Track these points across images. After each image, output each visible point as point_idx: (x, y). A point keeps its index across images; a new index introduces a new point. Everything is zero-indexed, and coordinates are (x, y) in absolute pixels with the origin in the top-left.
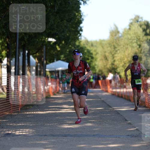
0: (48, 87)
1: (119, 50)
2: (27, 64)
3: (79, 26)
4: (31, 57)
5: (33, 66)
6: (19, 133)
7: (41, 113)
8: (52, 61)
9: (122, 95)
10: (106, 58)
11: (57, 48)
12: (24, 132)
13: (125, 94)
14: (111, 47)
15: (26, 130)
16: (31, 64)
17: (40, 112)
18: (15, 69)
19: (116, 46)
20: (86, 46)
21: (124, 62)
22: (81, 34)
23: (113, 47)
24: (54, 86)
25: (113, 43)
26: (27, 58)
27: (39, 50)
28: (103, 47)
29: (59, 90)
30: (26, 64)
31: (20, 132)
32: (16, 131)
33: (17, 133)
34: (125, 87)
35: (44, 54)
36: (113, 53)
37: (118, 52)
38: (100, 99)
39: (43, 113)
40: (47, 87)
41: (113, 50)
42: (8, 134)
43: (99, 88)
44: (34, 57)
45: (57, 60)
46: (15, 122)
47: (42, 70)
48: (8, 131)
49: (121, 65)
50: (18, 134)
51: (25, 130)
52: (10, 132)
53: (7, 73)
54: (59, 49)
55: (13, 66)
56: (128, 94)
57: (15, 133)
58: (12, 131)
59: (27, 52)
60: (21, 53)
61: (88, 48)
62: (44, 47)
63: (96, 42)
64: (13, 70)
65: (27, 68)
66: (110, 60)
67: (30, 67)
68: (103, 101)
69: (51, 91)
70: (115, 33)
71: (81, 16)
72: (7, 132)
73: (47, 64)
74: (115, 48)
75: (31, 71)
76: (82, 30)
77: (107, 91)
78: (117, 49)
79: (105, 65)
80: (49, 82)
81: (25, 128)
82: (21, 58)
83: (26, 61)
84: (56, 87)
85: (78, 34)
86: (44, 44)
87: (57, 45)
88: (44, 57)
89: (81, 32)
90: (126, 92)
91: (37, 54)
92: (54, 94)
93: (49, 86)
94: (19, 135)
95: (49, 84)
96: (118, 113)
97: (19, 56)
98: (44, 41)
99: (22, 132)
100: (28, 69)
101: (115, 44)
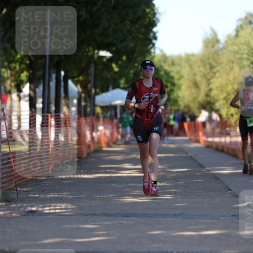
0: (99, 133)
1: (218, 71)
2: (63, 94)
3: (151, 31)
4: (70, 82)
5: (73, 98)
6: (49, 210)
7: (86, 176)
8: (105, 89)
9: (223, 147)
10: (196, 85)
11: (113, 68)
12: (58, 209)
13: (228, 146)
14: (204, 66)
15: (60, 206)
16: (70, 94)
17: (84, 175)
18: (43, 103)
19: (214, 64)
20: (163, 64)
21: (226, 92)
22: (154, 45)
23: (208, 67)
24: (108, 132)
25: (208, 59)
26: (62, 84)
27: (83, 71)
28: (191, 66)
29: (117, 139)
30: (61, 94)
31: (51, 208)
32: (44, 207)
33: (47, 210)
34: (228, 134)
35: (91, 78)
36: (208, 77)
37: (217, 74)
38: (187, 153)
39: (89, 176)
40: (96, 133)
41: (208, 71)
42: (31, 211)
43: (185, 135)
44: (76, 83)
45: (114, 88)
46: (42, 192)
47: (89, 104)
48: (32, 206)
49: (222, 97)
50: (48, 212)
51: (59, 204)
52: (34, 209)
53: (30, 109)
54: (116, 69)
55: (40, 98)
56: (233, 146)
57: (43, 210)
58: (38, 207)
59: (63, 73)
60: (54, 76)
61: (166, 67)
62: (93, 65)
63: (180, 57)
64: (39, 105)
65: (63, 101)
66: (204, 89)
67: (68, 99)
68: (191, 158)
69: (104, 140)
70: (212, 42)
71: (154, 14)
72: (30, 209)
73: (96, 94)
74: (212, 67)
75: (70, 106)
76: (155, 38)
77: (198, 141)
78: (214, 70)
79: (195, 96)
80: (101, 125)
81: (60, 202)
82: (53, 84)
83: (62, 90)
84: (112, 134)
85: (149, 45)
86: (92, 60)
87: (114, 62)
88: (92, 83)
89: (154, 41)
90: (231, 142)
91: (81, 78)
92: (108, 145)
93: (101, 131)
94: (50, 213)
95: (101, 128)
96: (216, 177)
97: (49, 81)
98: (92, 56)
99: (55, 209)
100: (65, 102)
101: (211, 61)
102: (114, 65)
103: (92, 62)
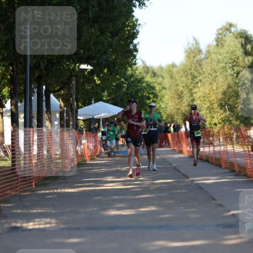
1: (201, 81)
2: (45, 109)
3: (132, 42)
4: (52, 95)
5: (56, 112)
7: (70, 190)
10: (180, 96)
11: (95, 81)
12: (42, 224)
13: (211, 156)
15: (44, 221)
16: (52, 109)
18: (25, 118)
19: (196, 74)
20: (145, 75)
21: (210, 101)
22: (135, 56)
24: (91, 146)
25: (190, 69)
26: (44, 98)
27: (65, 85)
28: (171, 77)
30: (44, 107)
31: (36, 223)
33: (30, 225)
34: (211, 144)
35: (73, 91)
36: (190, 87)
37: (199, 84)
38: (170, 164)
39: (73, 190)
41: (190, 81)
42: (16, 228)
43: (169, 146)
45: (96, 101)
46: (26, 207)
47: (71, 118)
48: (16, 222)
50: (32, 227)
51: (43, 219)
52: (18, 225)
53: (12, 125)
54: (98, 82)
55: (22, 113)
56: (217, 156)
58: (23, 223)
60: (36, 91)
61: (148, 79)
62: (74, 78)
63: (161, 68)
64: (21, 120)
65: (45, 116)
66: (186, 100)
67: (50, 114)
68: (175, 168)
69: (88, 153)
70: (193, 52)
71: (135, 26)
72: (14, 224)
73: (78, 107)
74: (194, 77)
75: (53, 120)
76: (136, 51)
77: (181, 152)
78: (196, 80)
81: (44, 217)
82: (34, 98)
83: (44, 104)
84: (95, 147)
85: (130, 57)
86: (73, 74)
87: (95, 75)
88: (74, 97)
89: (135, 53)
91: (62, 92)
92: (92, 159)
96: (200, 187)
97: (31, 96)
98: (74, 70)
99: (40, 225)
100: (48, 116)
101: (193, 70)
102: (95, 78)
103: (74, 76)
